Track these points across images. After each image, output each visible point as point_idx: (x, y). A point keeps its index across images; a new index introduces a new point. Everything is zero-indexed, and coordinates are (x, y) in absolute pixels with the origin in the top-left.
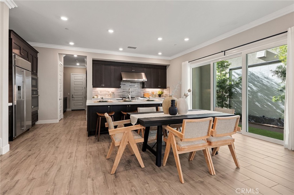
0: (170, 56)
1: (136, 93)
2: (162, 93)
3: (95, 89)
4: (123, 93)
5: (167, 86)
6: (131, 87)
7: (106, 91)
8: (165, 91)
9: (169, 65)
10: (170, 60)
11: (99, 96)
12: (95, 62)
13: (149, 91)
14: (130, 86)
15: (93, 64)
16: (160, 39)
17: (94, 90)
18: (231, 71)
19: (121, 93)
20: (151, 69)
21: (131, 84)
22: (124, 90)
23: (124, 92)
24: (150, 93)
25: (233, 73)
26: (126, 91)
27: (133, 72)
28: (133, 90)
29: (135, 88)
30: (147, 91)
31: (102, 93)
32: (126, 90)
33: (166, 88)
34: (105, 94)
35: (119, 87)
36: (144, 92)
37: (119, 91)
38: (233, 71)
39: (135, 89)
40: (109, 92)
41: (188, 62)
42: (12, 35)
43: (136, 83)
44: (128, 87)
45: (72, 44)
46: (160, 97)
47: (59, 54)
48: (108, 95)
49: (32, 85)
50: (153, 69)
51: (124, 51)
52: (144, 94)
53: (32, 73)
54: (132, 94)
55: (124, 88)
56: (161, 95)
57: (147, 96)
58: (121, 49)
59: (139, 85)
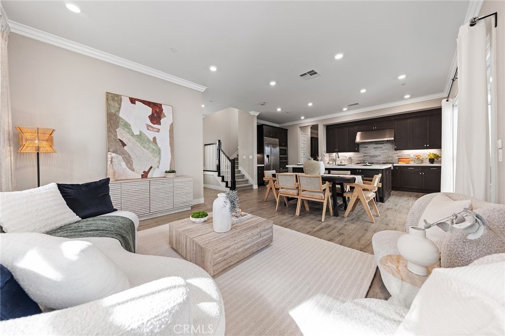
1: (384, 158)
2: (437, 157)
4: (363, 158)
6: (376, 149)
12: (329, 127)
13: (409, 153)
14: (374, 148)
15: (326, 128)
21: (376, 146)
22: (366, 154)
23: (366, 157)
24: (412, 156)
26: (368, 156)
27: (375, 130)
28: (379, 154)
29: (383, 150)
30: (405, 153)
32: (368, 153)
33: (440, 148)
35: (358, 151)
36: (400, 156)
37: (358, 156)
40: (346, 157)
42: (264, 127)
43: (383, 144)
44: (372, 151)
45: (303, 118)
46: (432, 163)
47: (300, 127)
48: (345, 160)
49: (281, 154)
50: (411, 120)
51: (349, 110)
52: (399, 159)
53: (280, 145)
54: (379, 158)
55: (366, 152)
56: (434, 159)
57: (404, 162)
58: (345, 109)
59: (389, 146)
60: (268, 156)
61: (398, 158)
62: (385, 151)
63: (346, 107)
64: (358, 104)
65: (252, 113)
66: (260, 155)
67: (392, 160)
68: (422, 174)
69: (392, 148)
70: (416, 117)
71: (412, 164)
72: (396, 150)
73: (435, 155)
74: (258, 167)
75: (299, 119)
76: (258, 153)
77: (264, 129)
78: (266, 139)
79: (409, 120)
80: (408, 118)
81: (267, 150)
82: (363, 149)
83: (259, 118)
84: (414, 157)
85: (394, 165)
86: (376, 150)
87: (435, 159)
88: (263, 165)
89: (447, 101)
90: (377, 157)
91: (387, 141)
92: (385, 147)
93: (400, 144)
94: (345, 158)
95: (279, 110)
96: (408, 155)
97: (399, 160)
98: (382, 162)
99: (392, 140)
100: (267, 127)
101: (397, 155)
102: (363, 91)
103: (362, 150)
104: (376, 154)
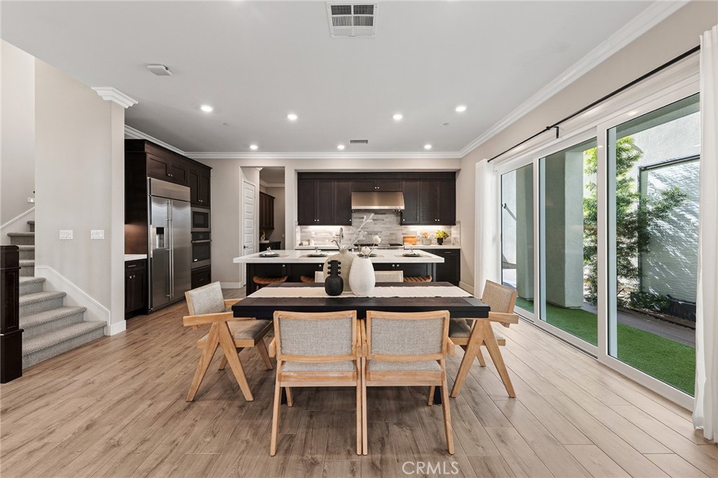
0: (458, 149)
1: (386, 236)
2: (446, 235)
3: (305, 228)
5: (457, 219)
6: (375, 222)
7: (327, 232)
8: (454, 232)
9: (460, 170)
10: (461, 159)
11: (313, 241)
12: (304, 177)
13: (415, 230)
14: (374, 220)
15: (299, 179)
16: (398, 117)
17: (305, 230)
18: (643, 173)
20: (418, 183)
21: (376, 217)
24: (419, 234)
25: (650, 177)
27: (377, 191)
28: (380, 230)
29: (385, 224)
30: (411, 230)
31: (319, 236)
33: (455, 225)
34: (325, 238)
35: (350, 224)
36: (405, 234)
37: (351, 232)
38: (649, 172)
39: (384, 226)
40: (331, 233)
41: (486, 160)
42: (147, 149)
43: (385, 213)
45: (254, 147)
46: (441, 244)
47: (241, 167)
49: (195, 225)
50: (421, 183)
51: (347, 149)
52: (404, 237)
53: (193, 204)
56: (442, 238)
57: (410, 242)
58: (341, 147)
59: (393, 219)
60: (160, 231)
61: (403, 236)
62: (387, 226)
64: (366, 142)
65: (106, 93)
66: (133, 228)
67: (396, 240)
69: (395, 222)
71: (419, 245)
72: (400, 224)
73: (444, 233)
74: (127, 263)
75: (245, 149)
76: (128, 220)
77: (149, 156)
78: (156, 185)
81: (158, 212)
82: (357, 220)
84: (421, 236)
86: (375, 224)
87: (444, 238)
88: (144, 256)
89: (488, 161)
92: (387, 220)
94: (330, 236)
95: (207, 109)
97: (405, 239)
100: (155, 150)
101: (402, 232)
103: (355, 221)
104: (376, 230)
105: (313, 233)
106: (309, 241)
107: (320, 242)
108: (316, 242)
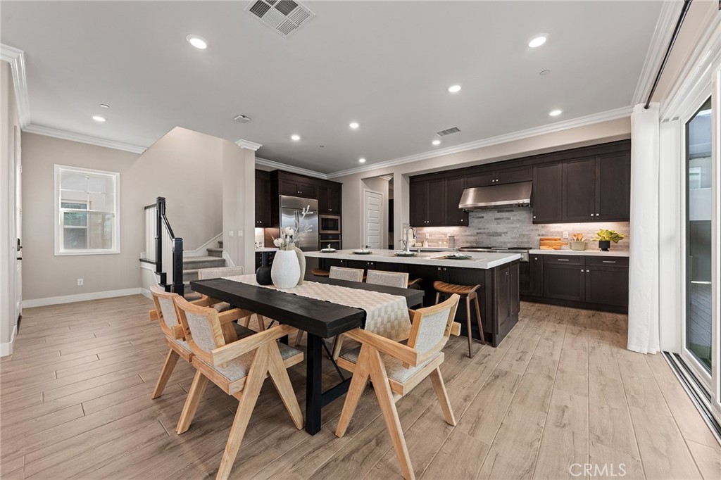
1: (513, 238)
2: (616, 238)
3: (420, 230)
4: (476, 238)
6: (499, 221)
7: (441, 234)
11: (426, 243)
12: (415, 180)
13: (559, 230)
14: (496, 219)
15: (410, 183)
17: (420, 232)
19: (473, 238)
21: (499, 215)
22: (480, 231)
23: (481, 236)
24: (566, 235)
26: (484, 233)
27: (495, 185)
28: (505, 231)
29: (513, 223)
30: (552, 230)
31: (433, 237)
32: (484, 229)
34: (439, 240)
35: (466, 224)
36: (543, 235)
39: (512, 225)
40: (445, 235)
42: (280, 175)
43: (512, 211)
44: (490, 223)
45: (362, 161)
46: (605, 249)
47: (362, 179)
48: (443, 241)
49: (322, 228)
50: (565, 165)
51: (443, 144)
52: (541, 240)
53: (322, 212)
54: (503, 239)
55: (480, 226)
56: (609, 242)
57: (550, 246)
58: (436, 143)
59: (525, 216)
61: (539, 238)
62: (514, 225)
63: (439, 139)
64: (457, 129)
67: (528, 242)
68: (585, 271)
69: (527, 220)
70: (574, 159)
71: (566, 251)
72: (535, 222)
73: (611, 234)
77: (281, 181)
78: (288, 200)
79: (560, 166)
80: (558, 162)
82: (476, 221)
83: (258, 154)
84: (570, 238)
85: (531, 252)
86: (498, 224)
87: (611, 242)
89: (646, 107)
90: (501, 235)
91: (519, 205)
92: (515, 218)
93: (543, 212)
94: (444, 238)
95: (296, 138)
96: (558, 232)
97: (542, 242)
98: (509, 246)
99: (527, 204)
101: (537, 233)
102: (455, 89)
103: (473, 221)
104: (499, 231)
105: (428, 235)
106: (422, 242)
107: (434, 244)
108: (430, 244)
